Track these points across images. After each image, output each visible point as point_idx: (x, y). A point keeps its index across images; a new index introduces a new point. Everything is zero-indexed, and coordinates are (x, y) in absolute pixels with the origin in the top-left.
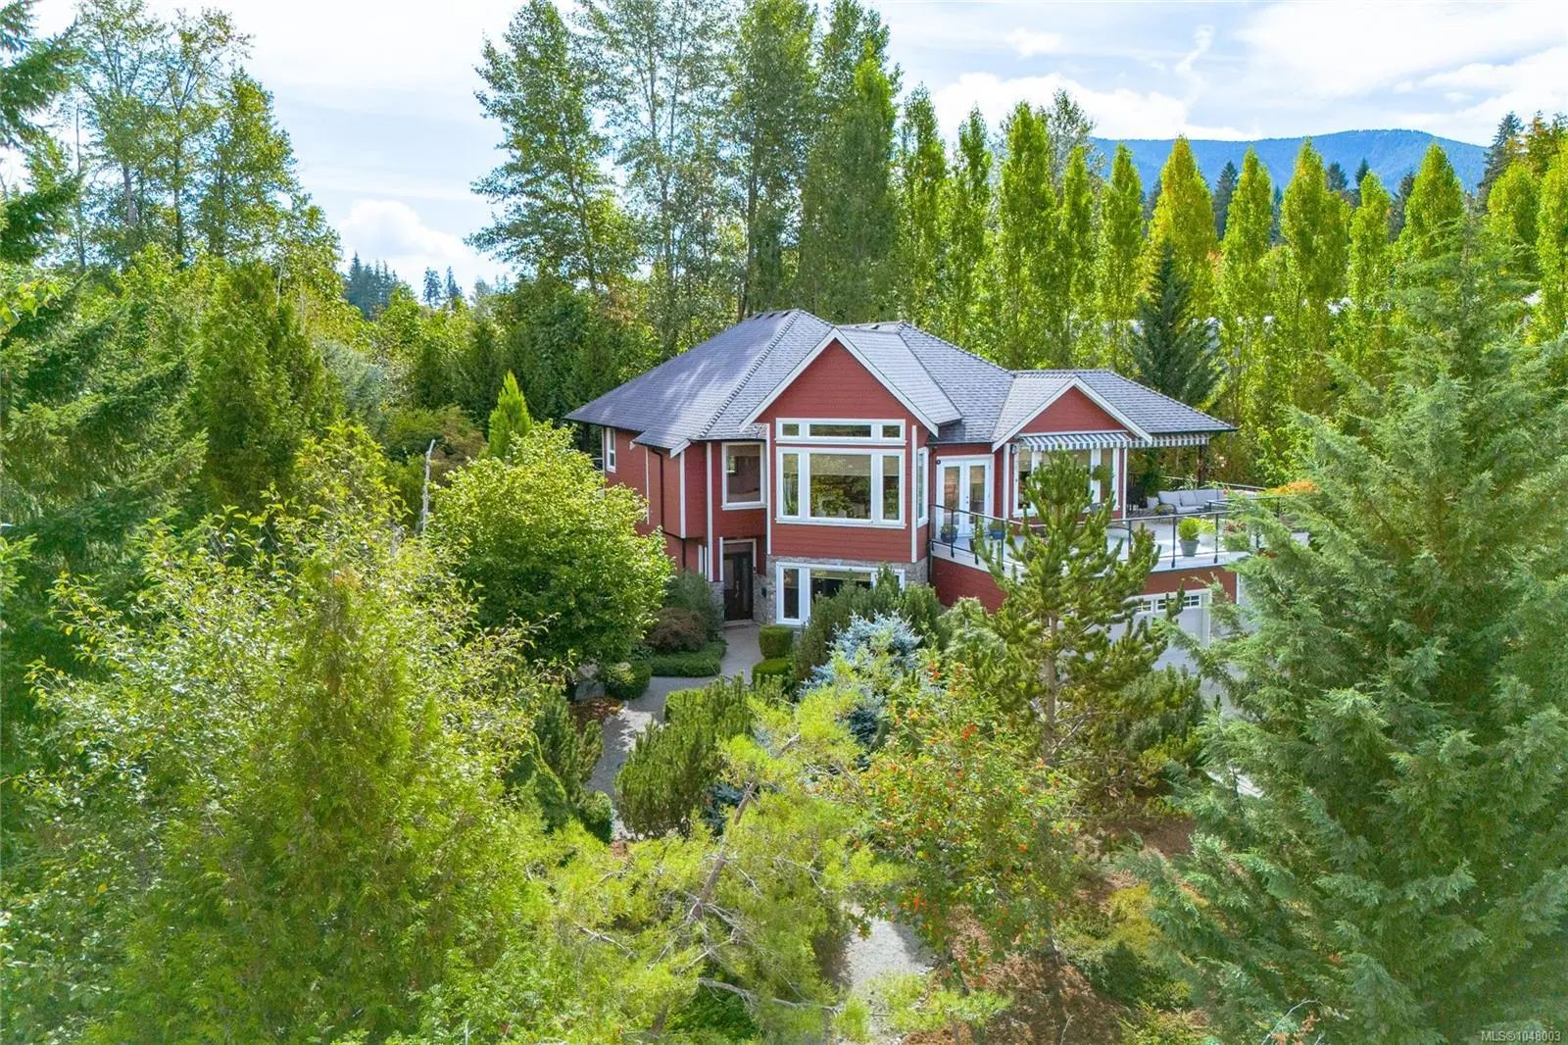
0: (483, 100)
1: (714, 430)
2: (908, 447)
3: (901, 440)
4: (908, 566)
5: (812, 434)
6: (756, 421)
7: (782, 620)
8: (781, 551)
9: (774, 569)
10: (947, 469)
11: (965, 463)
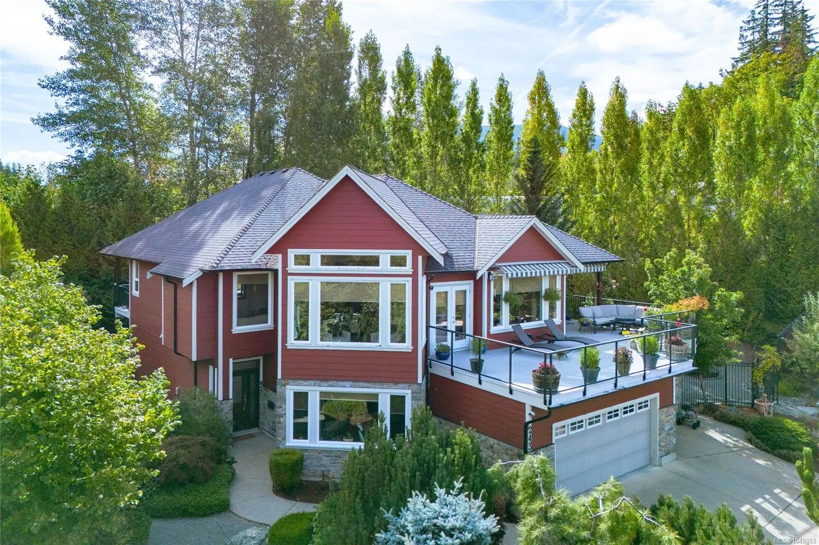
0: (50, 22)
1: (226, 260)
2: (414, 276)
3: (408, 269)
4: (415, 387)
5: (323, 264)
6: (267, 252)
7: (292, 442)
8: (292, 374)
9: (284, 394)
10: (437, 293)
11: (452, 288)
